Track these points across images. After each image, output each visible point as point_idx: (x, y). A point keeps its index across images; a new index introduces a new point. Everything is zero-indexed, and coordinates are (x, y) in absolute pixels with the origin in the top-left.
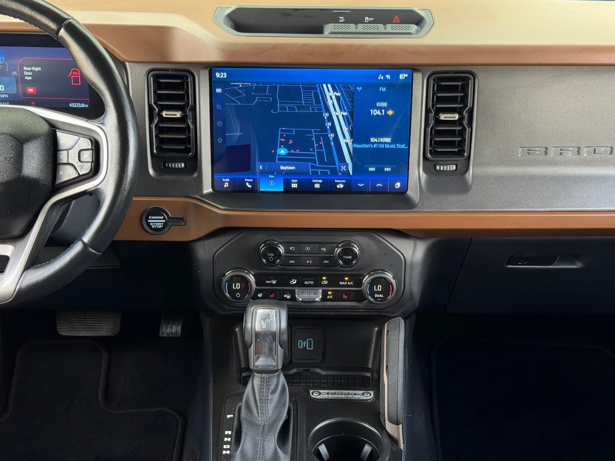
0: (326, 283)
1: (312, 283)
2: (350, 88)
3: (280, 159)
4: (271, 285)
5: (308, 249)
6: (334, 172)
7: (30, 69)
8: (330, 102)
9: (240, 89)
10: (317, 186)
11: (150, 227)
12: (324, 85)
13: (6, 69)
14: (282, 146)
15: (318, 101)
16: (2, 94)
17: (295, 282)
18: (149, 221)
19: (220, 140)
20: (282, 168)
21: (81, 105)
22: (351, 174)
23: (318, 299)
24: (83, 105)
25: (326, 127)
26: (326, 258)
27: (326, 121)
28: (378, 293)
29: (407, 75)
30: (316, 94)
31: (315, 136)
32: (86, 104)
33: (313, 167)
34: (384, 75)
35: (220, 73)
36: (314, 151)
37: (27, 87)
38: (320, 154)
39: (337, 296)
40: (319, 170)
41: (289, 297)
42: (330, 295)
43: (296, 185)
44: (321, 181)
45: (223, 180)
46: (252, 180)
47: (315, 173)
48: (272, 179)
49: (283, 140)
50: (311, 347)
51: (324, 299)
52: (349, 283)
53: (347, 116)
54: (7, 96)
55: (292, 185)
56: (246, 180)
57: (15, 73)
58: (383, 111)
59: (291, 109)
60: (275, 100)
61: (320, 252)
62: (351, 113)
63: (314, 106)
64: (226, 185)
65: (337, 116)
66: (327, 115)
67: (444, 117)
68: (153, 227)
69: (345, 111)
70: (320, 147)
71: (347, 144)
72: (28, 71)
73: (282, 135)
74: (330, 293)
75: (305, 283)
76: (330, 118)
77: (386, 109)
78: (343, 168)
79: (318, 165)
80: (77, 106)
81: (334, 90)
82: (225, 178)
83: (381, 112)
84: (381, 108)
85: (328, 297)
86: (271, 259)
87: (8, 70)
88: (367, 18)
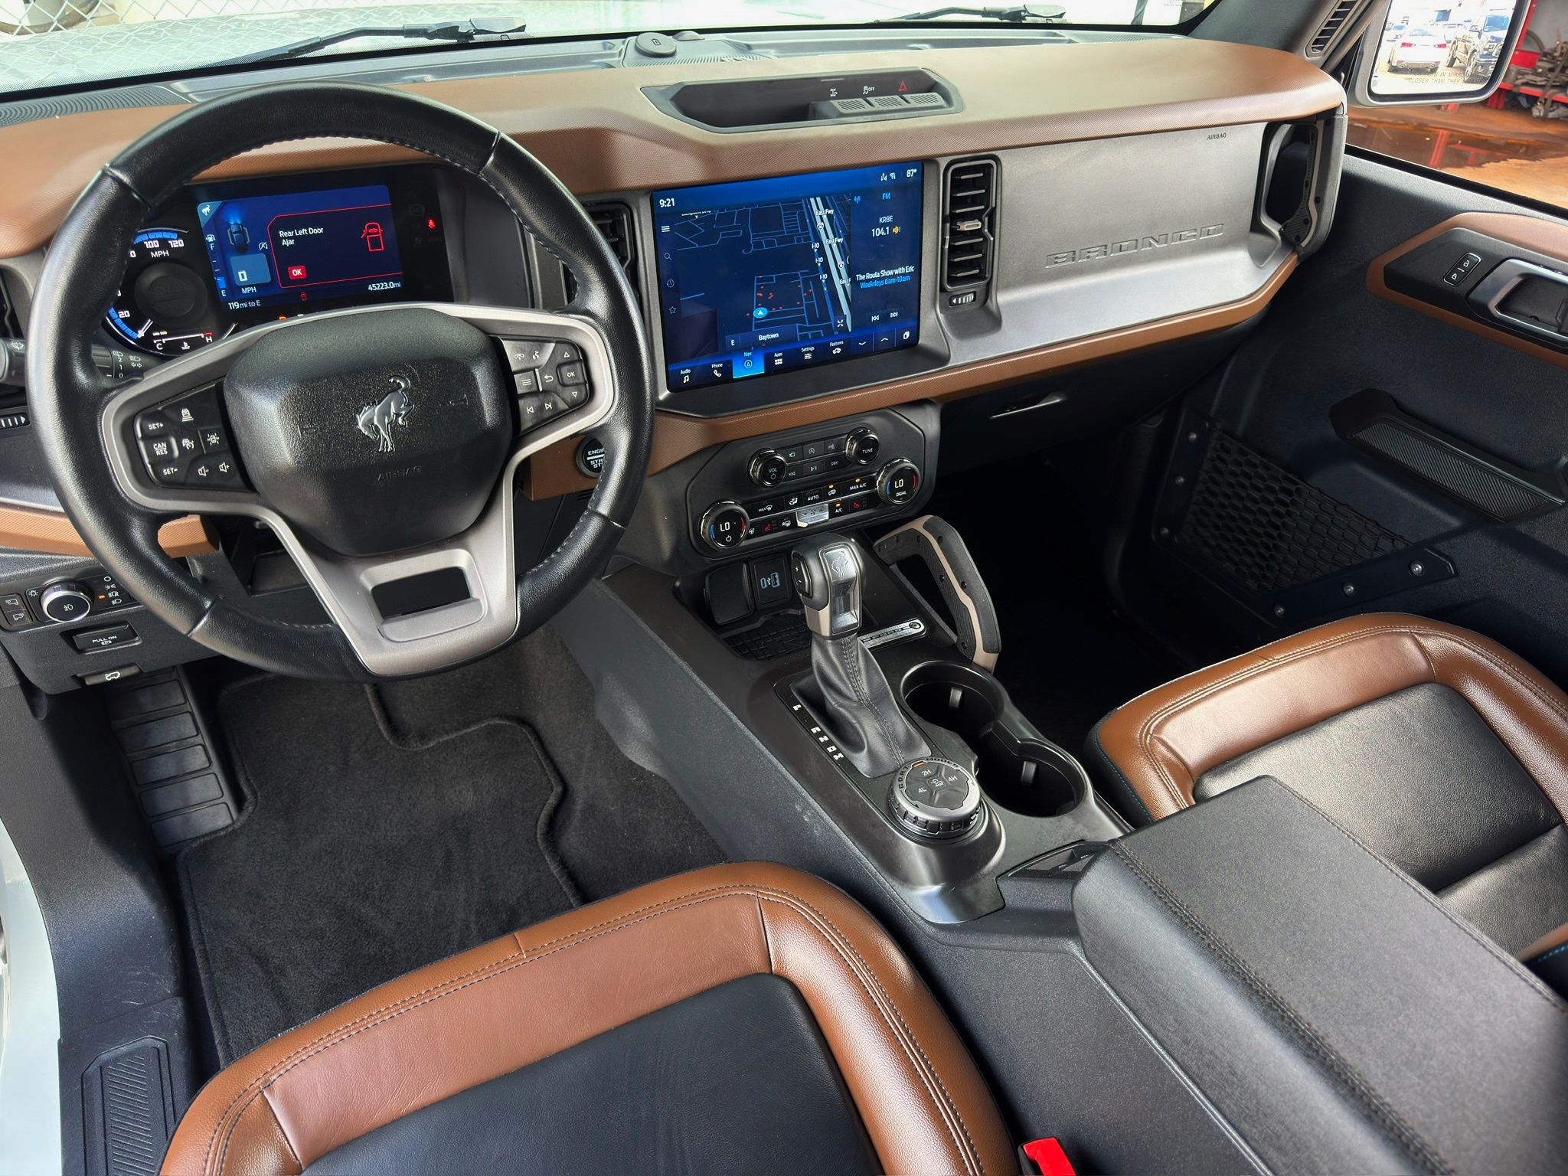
0: (833, 493)
1: (817, 497)
2: (844, 199)
3: (758, 326)
4: (767, 512)
5: (812, 451)
6: (829, 331)
7: (291, 234)
8: (820, 225)
9: (697, 221)
10: (808, 356)
11: (591, 468)
12: (812, 200)
13: (246, 240)
14: (760, 305)
15: (804, 227)
16: (244, 287)
17: (796, 502)
18: (588, 459)
19: (673, 310)
20: (761, 338)
21: (388, 285)
22: (850, 330)
23: (826, 516)
24: (392, 285)
25: (817, 264)
26: (833, 459)
27: (816, 255)
28: (900, 490)
29: (915, 171)
30: (802, 215)
31: (803, 282)
32: (397, 282)
33: (801, 329)
34: (888, 174)
35: (665, 200)
36: (801, 305)
37: (289, 268)
38: (810, 308)
39: (847, 507)
40: (809, 333)
41: (788, 525)
42: (838, 508)
43: (781, 360)
44: (812, 349)
45: (682, 372)
46: (721, 365)
47: (804, 338)
48: (748, 358)
49: (761, 295)
50: (776, 584)
51: (832, 515)
52: (861, 486)
53: (843, 244)
54: (255, 289)
55: (776, 361)
56: (713, 366)
57: (263, 245)
58: (887, 228)
59: (770, 243)
60: (747, 235)
61: (827, 451)
62: (847, 238)
63: (800, 235)
64: (686, 379)
65: (830, 245)
66: (817, 245)
67: (967, 227)
68: (595, 466)
69: (840, 237)
70: (809, 297)
71: (843, 286)
72: (289, 238)
73: (758, 286)
74: (838, 505)
75: (809, 499)
76: (822, 252)
77: (891, 225)
78: (840, 324)
79: (808, 325)
80: (382, 288)
81: (826, 206)
82: (684, 370)
83: (885, 231)
84: (884, 225)
85: (837, 511)
86: (773, 477)
87: (250, 242)
88: (866, 88)
